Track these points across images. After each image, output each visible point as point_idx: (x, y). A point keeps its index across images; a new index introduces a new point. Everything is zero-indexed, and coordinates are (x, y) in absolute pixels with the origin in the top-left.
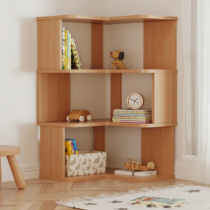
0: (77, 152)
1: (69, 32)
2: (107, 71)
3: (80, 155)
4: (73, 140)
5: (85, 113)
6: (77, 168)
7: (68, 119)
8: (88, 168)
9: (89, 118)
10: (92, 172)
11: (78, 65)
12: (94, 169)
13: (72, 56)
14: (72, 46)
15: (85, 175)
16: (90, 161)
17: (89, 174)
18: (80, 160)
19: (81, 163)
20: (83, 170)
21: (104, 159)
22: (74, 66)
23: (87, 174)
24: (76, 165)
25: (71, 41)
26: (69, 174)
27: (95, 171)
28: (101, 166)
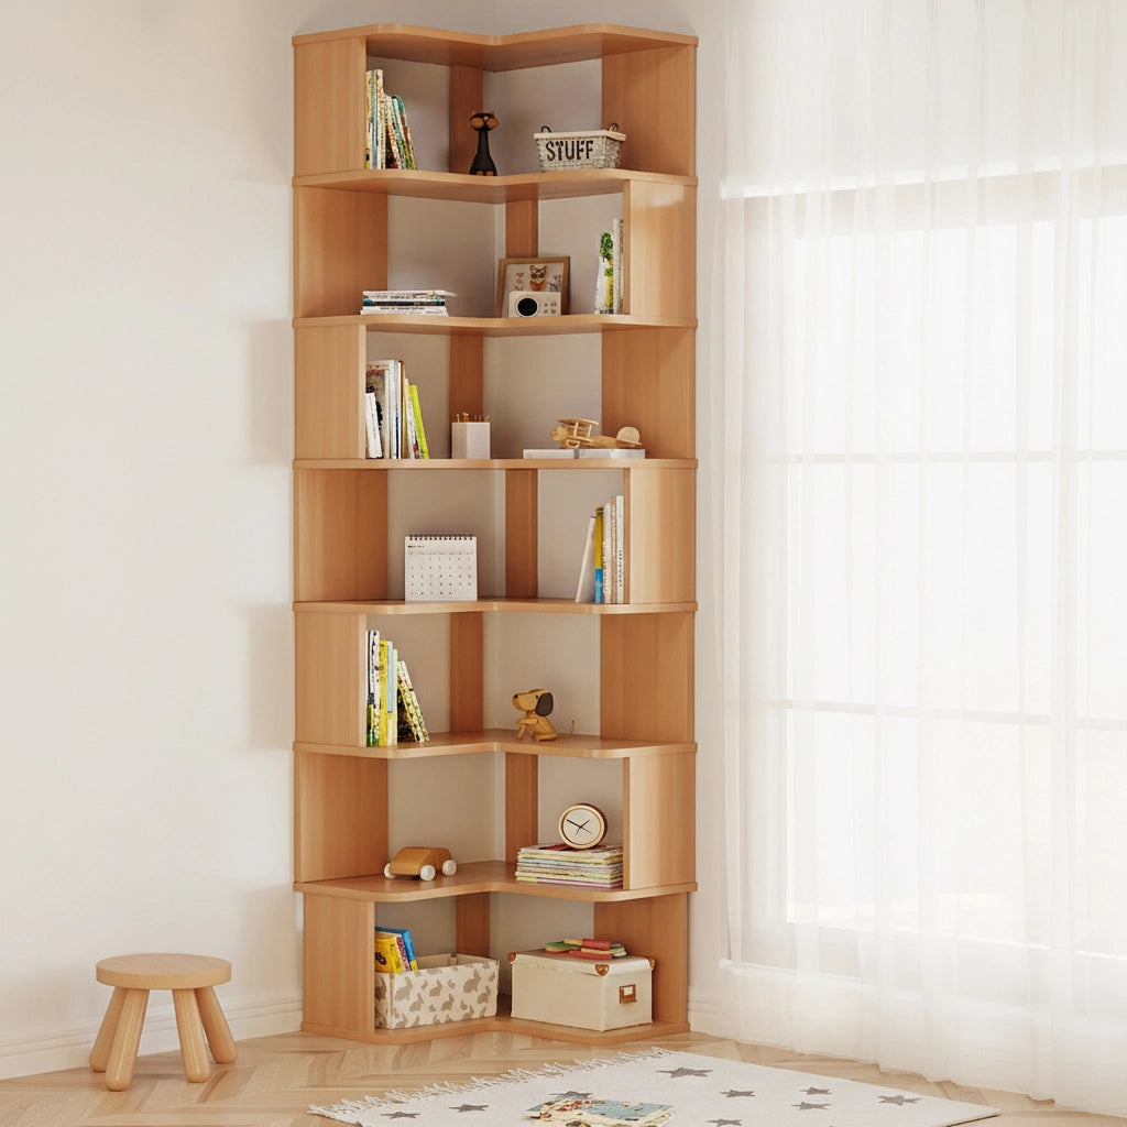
0: (414, 963)
1: (390, 644)
2: (495, 746)
3: (423, 971)
4: (402, 932)
5: (438, 857)
6: (415, 1007)
7: (387, 874)
8: (447, 1006)
9: (448, 867)
10: (457, 1014)
11: (418, 731)
12: (464, 1006)
13: (401, 707)
14: (400, 682)
15: (437, 1023)
16: (452, 986)
17: (449, 1021)
18: (424, 987)
19: (425, 994)
20: (432, 1009)
21: (491, 979)
22: (405, 735)
23: (442, 1021)
24: (413, 998)
25: (398, 669)
26: (392, 1022)
27: (468, 1011)
28: (484, 998)
